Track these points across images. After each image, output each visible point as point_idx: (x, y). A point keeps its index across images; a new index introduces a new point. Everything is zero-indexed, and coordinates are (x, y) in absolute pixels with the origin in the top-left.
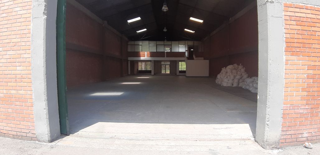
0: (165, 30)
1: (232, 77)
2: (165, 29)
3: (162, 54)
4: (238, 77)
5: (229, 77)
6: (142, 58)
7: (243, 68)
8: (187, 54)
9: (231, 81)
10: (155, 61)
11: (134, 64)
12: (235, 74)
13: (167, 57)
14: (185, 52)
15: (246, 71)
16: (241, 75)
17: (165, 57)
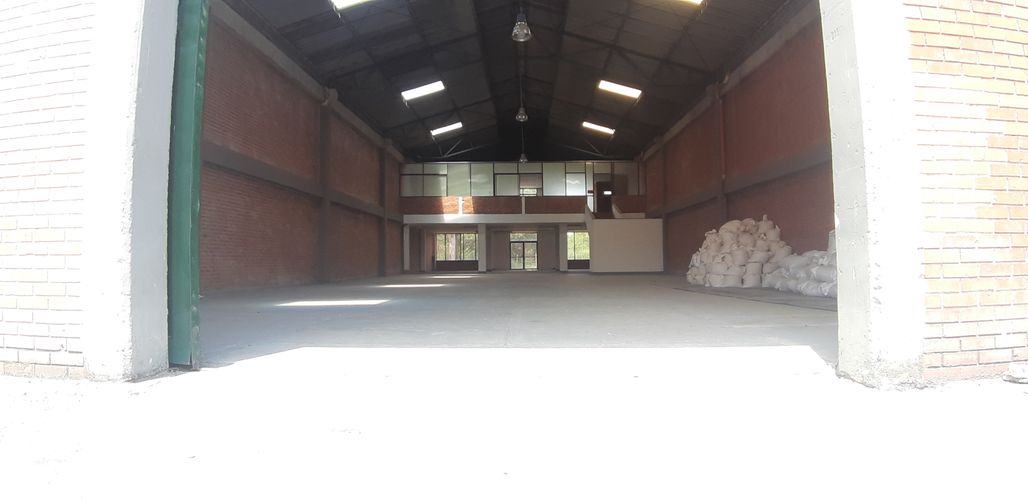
0: (522, 117)
1: (739, 256)
2: (522, 115)
3: (512, 204)
4: (759, 256)
5: (728, 257)
6: (448, 218)
7: (775, 227)
8: (591, 203)
9: (735, 271)
10: (489, 227)
11: (423, 236)
12: (749, 248)
13: (528, 211)
14: (586, 197)
15: (782, 237)
16: (769, 250)
17: (520, 212)
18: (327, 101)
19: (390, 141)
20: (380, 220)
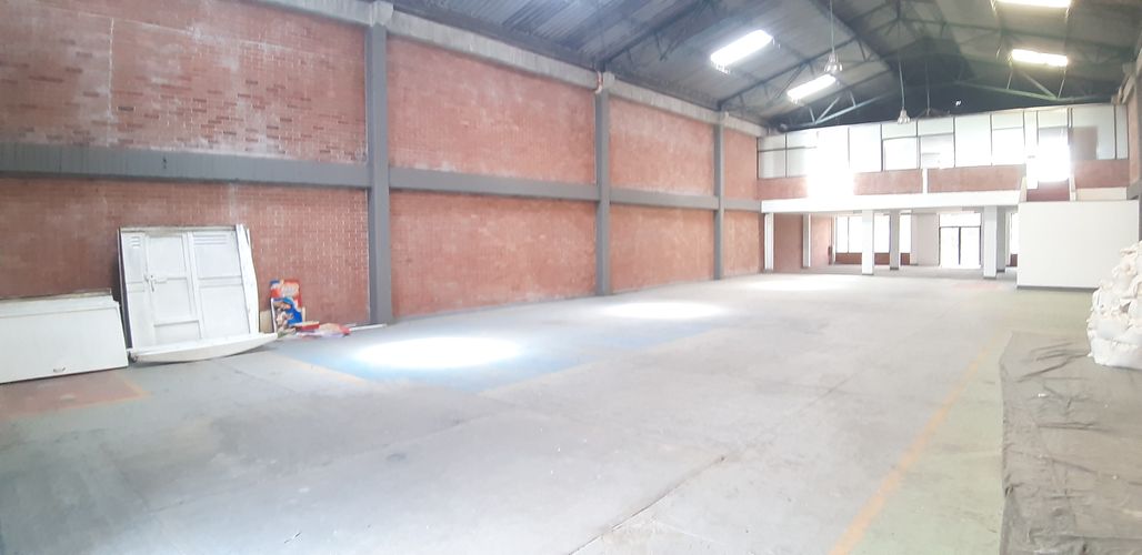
3: (908, 180)
13: (931, 190)
14: (1024, 165)
17: (921, 192)
18: (602, 87)
19: (727, 114)
20: (716, 212)
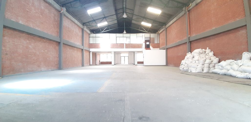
1: (201, 61)
2: (125, 15)
5: (197, 62)
7: (211, 52)
9: (200, 67)
11: (96, 55)
12: (204, 59)
14: (142, 44)
15: (214, 55)
16: (210, 59)
17: (124, 48)
18: (62, 11)
19: (85, 26)
20: (82, 50)
